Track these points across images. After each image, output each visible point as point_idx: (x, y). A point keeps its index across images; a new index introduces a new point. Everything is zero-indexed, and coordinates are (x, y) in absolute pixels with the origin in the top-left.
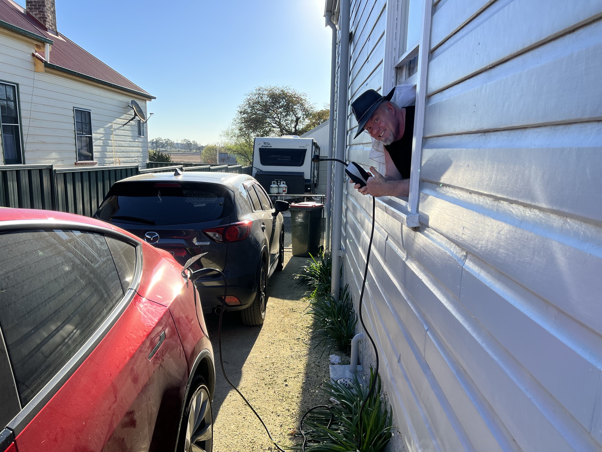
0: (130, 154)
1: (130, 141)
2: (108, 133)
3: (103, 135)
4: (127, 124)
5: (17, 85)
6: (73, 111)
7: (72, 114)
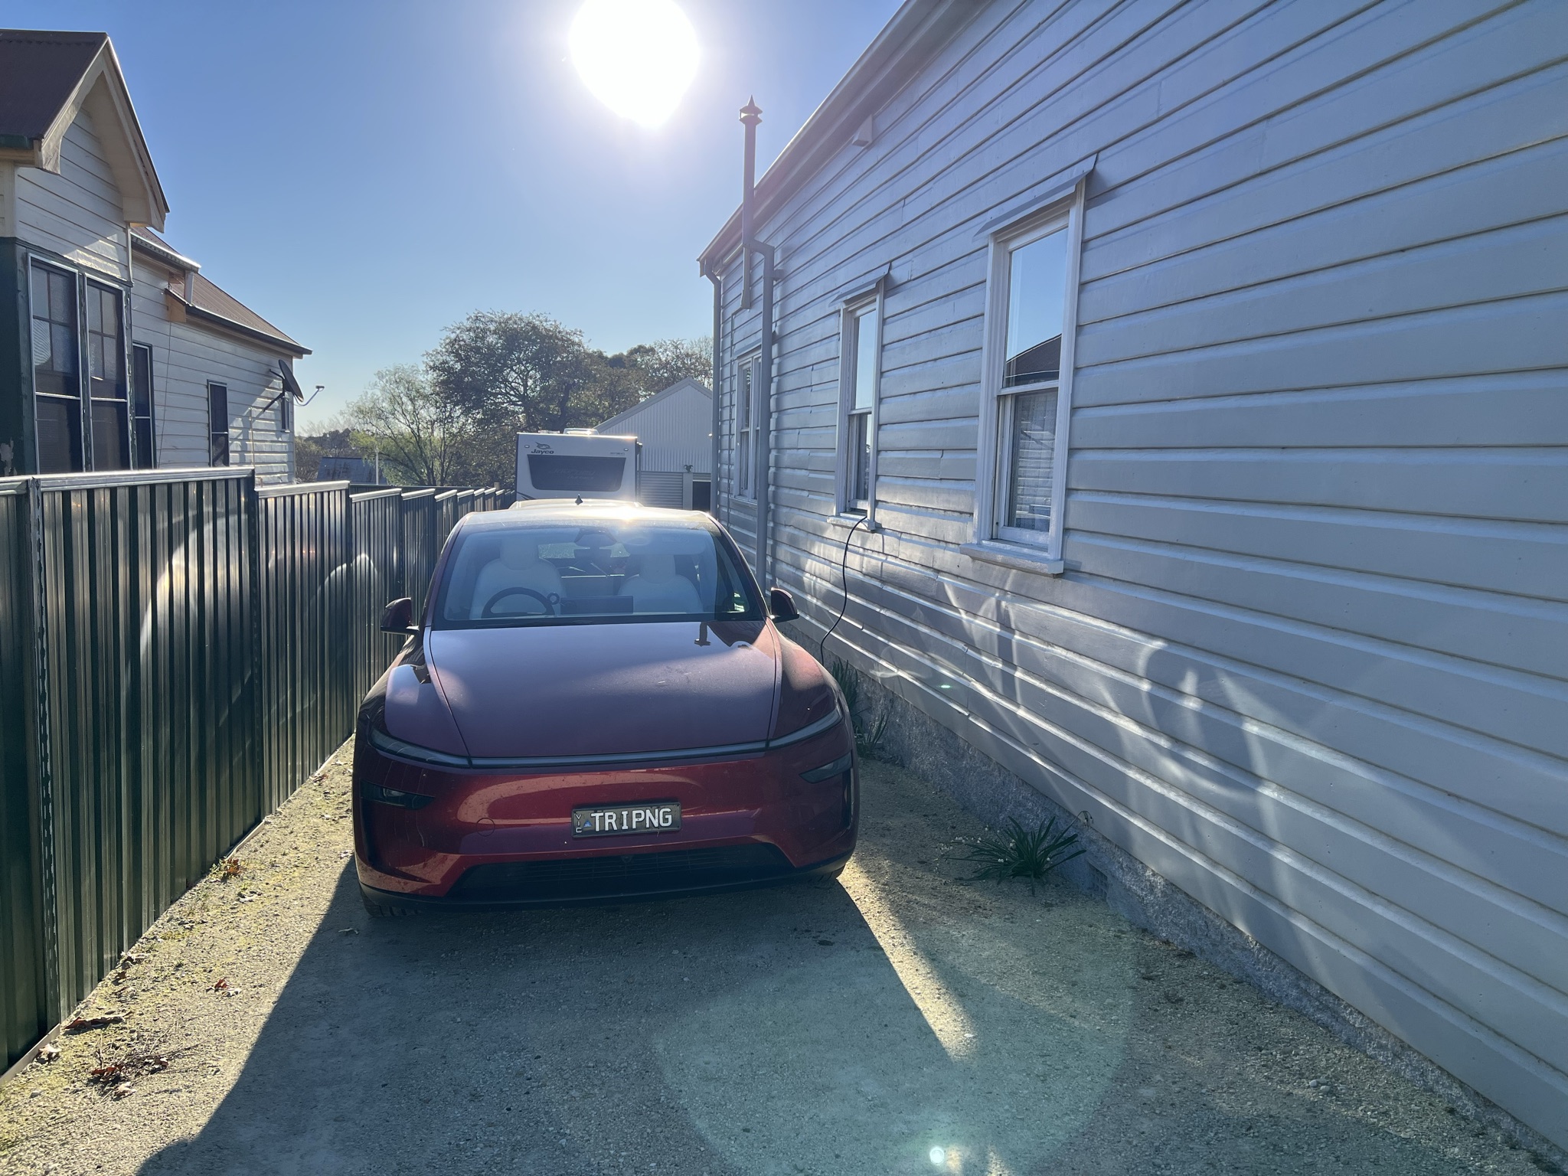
0: (271, 467)
1: (272, 441)
2: (247, 427)
3: (241, 431)
4: (271, 407)
5: (151, 347)
6: (207, 387)
7: (204, 392)
